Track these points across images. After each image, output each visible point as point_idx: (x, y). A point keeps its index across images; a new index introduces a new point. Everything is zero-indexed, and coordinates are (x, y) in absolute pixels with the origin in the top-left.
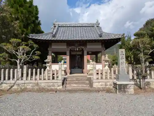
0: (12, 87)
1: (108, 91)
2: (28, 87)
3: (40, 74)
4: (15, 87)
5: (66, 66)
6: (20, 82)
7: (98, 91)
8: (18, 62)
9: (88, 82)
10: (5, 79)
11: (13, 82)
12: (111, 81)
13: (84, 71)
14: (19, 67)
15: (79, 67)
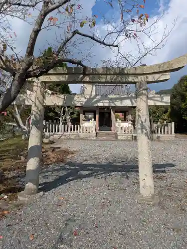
0: (61, 137)
1: (129, 140)
2: (72, 137)
3: (77, 129)
4: (63, 137)
5: (96, 123)
6: (66, 133)
7: (122, 140)
8: (61, 119)
9: (114, 136)
10: (55, 131)
11: (62, 133)
12: (131, 134)
13: (112, 128)
14: (61, 123)
15: (106, 125)
